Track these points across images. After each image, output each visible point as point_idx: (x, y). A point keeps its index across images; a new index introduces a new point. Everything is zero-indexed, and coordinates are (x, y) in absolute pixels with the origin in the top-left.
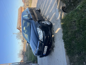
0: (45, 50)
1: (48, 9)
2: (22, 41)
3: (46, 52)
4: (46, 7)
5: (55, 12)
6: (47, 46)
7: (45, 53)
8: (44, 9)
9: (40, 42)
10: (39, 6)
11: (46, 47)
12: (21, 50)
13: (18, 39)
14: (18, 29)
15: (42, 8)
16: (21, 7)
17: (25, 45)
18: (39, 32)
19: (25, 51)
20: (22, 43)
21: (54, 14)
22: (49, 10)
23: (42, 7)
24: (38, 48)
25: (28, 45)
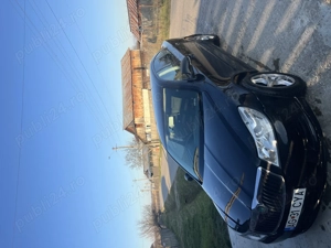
0: (292, 209)
1: (263, 23)
2: (146, 173)
3: (297, 218)
4: (248, 16)
5: (310, 24)
6: (304, 190)
7: (292, 221)
8: (237, 29)
9: (264, 172)
10: (212, 24)
11: (299, 195)
12: (147, 207)
13: (132, 166)
14: (127, 129)
15: (225, 31)
16: (130, 52)
17: (157, 187)
18: (255, 125)
19: (163, 209)
20: (147, 180)
21: (306, 36)
22: (273, 23)
23: (228, 23)
24: (255, 203)
25: (172, 188)
